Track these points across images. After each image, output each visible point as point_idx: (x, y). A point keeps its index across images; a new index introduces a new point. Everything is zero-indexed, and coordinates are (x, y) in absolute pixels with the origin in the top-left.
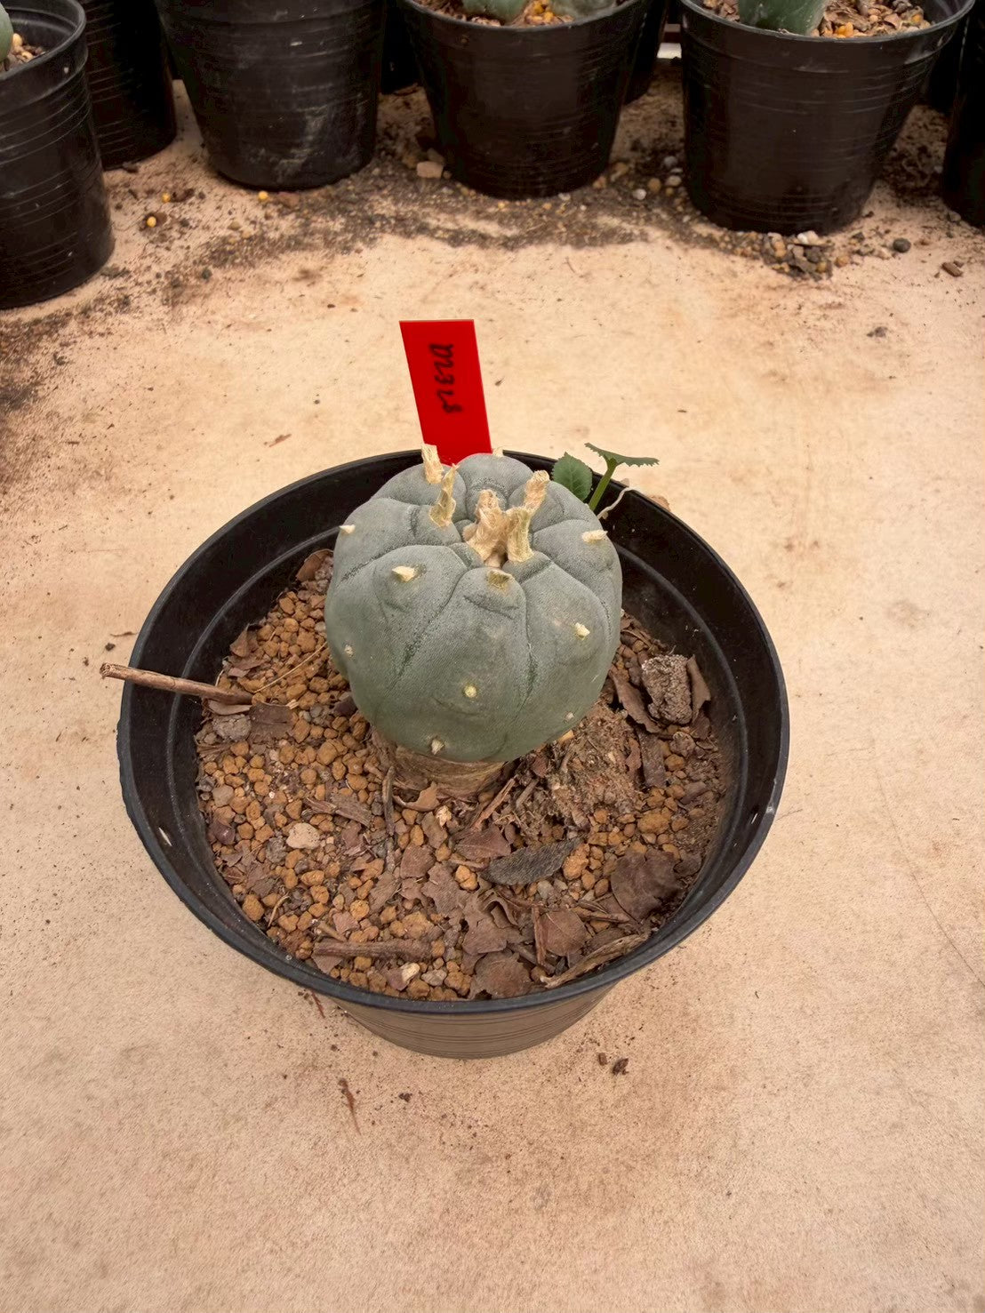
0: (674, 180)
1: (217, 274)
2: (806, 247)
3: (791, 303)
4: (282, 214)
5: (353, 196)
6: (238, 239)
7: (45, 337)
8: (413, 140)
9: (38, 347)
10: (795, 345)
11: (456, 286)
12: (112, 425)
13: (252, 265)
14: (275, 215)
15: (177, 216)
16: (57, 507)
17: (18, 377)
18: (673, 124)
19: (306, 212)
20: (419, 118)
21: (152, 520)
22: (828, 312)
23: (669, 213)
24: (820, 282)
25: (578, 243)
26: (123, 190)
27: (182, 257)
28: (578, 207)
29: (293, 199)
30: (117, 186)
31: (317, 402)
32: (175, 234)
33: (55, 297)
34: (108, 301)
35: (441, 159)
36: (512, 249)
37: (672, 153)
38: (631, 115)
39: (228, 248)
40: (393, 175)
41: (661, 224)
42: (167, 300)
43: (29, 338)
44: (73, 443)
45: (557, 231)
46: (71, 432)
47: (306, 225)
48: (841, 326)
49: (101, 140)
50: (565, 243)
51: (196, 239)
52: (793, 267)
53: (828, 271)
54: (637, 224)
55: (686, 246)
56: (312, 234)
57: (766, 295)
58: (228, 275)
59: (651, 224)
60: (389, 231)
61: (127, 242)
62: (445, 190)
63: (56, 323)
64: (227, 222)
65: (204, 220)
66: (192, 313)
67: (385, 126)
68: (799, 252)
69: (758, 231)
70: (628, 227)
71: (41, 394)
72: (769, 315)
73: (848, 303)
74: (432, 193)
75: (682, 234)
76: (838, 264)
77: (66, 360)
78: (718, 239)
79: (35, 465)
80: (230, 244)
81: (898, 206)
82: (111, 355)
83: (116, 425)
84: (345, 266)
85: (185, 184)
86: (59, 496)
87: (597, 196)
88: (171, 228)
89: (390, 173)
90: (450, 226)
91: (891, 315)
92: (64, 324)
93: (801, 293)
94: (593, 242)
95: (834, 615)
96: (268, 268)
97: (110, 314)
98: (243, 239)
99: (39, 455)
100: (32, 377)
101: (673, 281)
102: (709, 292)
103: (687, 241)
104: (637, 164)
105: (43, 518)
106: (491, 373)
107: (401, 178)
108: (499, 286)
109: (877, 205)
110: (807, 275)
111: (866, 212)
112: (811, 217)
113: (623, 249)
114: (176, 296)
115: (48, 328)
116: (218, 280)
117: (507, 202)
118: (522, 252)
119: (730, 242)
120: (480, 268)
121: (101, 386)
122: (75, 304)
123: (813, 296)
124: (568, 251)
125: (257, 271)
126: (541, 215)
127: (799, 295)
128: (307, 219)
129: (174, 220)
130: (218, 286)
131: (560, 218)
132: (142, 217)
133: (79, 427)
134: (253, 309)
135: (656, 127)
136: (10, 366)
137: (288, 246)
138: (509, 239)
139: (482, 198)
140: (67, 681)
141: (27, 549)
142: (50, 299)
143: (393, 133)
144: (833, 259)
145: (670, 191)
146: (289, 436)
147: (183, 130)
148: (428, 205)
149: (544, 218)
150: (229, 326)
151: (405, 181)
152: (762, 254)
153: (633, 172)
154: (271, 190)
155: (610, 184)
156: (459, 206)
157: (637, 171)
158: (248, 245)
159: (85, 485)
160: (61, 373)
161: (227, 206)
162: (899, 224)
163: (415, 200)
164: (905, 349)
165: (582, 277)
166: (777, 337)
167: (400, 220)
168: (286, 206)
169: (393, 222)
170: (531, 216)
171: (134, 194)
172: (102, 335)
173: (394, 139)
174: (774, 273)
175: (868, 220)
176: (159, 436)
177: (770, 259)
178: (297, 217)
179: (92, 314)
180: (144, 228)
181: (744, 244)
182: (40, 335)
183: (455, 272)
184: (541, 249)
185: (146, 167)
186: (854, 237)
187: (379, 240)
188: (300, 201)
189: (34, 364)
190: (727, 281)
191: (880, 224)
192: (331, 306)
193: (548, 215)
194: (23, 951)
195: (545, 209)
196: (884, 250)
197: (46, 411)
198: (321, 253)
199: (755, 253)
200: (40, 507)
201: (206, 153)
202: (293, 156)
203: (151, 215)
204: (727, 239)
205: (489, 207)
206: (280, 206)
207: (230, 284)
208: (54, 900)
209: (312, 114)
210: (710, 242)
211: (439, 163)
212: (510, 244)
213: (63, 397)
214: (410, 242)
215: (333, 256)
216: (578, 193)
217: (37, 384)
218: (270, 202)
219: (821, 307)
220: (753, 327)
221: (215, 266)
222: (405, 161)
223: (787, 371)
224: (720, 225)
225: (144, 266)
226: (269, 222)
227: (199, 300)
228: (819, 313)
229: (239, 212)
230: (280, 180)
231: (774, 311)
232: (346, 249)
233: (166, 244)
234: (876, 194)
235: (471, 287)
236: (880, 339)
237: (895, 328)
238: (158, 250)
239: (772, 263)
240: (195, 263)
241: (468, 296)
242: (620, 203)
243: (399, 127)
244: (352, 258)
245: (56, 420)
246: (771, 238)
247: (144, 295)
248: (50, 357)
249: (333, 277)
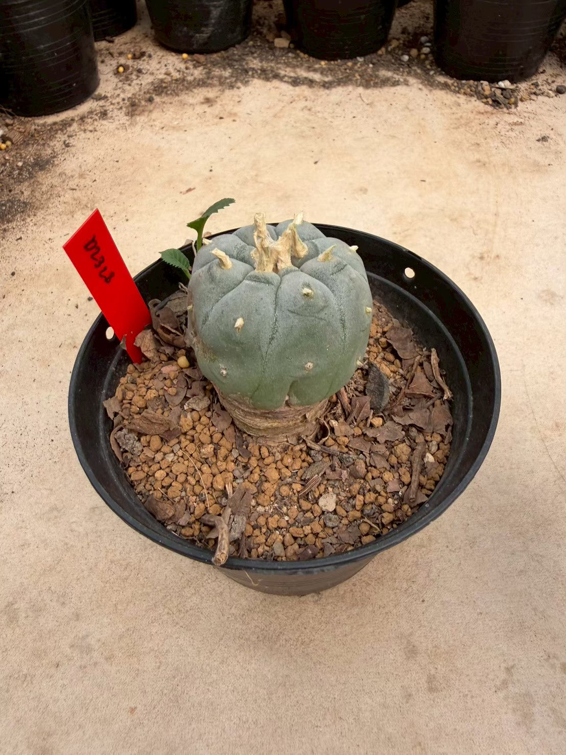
0: (426, 50)
1: (157, 99)
2: (503, 89)
3: (492, 122)
4: (195, 67)
5: (237, 57)
6: (170, 80)
7: (59, 132)
8: (273, 25)
9: (56, 138)
10: (492, 145)
11: (294, 108)
12: (95, 180)
13: (177, 95)
14: (191, 67)
15: (135, 67)
16: (63, 224)
17: (43, 153)
18: (428, 18)
19: (209, 65)
20: (277, 14)
21: (116, 232)
22: (513, 127)
23: (422, 70)
24: (510, 110)
25: (367, 86)
26: (105, 52)
27: (137, 90)
28: (368, 65)
29: (202, 58)
30: (102, 50)
31: (211, 171)
32: (134, 77)
33: (66, 110)
34: (95, 113)
35: (289, 37)
36: (328, 88)
37: (426, 35)
38: (403, 13)
39: (164, 85)
40: (260, 46)
41: (416, 76)
42: (128, 113)
43: (50, 132)
44: (73, 189)
45: (355, 79)
46: (72, 184)
47: (209, 73)
48: (521, 135)
49: (94, 23)
50: (359, 86)
51: (146, 80)
52: (494, 101)
53: (516, 105)
54: (402, 75)
55: (431, 88)
56: (212, 78)
57: (477, 117)
58: (163, 100)
59: (411, 76)
60: (256, 76)
61: (107, 81)
62: (290, 55)
63: (66, 124)
64: (163, 71)
65: (151, 70)
66: (142, 121)
67: (257, 18)
68: (498, 92)
69: (474, 80)
70: (397, 77)
71: (56, 163)
72: (478, 128)
73: (526, 122)
74: (282, 56)
75: (429, 81)
76: (522, 100)
77: (71, 145)
78: (450, 85)
79: (52, 201)
80: (165, 83)
81: (561, 67)
82: (96, 142)
83: (98, 181)
84: (230, 96)
85: (140, 50)
86: (65, 218)
87: (379, 59)
88: (132, 74)
89: (259, 44)
90: (292, 74)
91: (552, 129)
92: (70, 125)
93: (498, 116)
94: (376, 85)
95: (506, 296)
96: (186, 97)
97: (96, 120)
98: (172, 80)
99: (54, 196)
100: (51, 153)
101: (422, 108)
102: (442, 114)
103: (431, 86)
104: (404, 41)
105: (55, 229)
106: (312, 157)
107: (265, 47)
108: (318, 109)
109: (548, 67)
110: (503, 106)
111: (541, 70)
112: (507, 71)
113: (393, 89)
114: (133, 111)
115: (61, 127)
116: (157, 103)
117: (326, 62)
118: (334, 90)
119: (458, 86)
120: (309, 99)
121: (90, 159)
122: (76, 114)
123: (505, 118)
124: (360, 90)
125: (180, 98)
126: (346, 69)
127: (497, 117)
128: (210, 70)
129: (134, 70)
130: (157, 105)
131: (357, 71)
132: (116, 68)
133: (76, 181)
134: (177, 119)
135: (417, 20)
136: (39, 147)
137: (198, 85)
138: (326, 82)
139: (312, 59)
140: (66, 316)
141: (47, 245)
142: (63, 111)
143: (262, 22)
144: (519, 97)
145: (423, 56)
146: (194, 189)
147: (141, 19)
148: (280, 63)
149: (348, 71)
150: (163, 128)
151: (267, 49)
152: (476, 94)
153: (401, 45)
154: (190, 53)
155: (387, 52)
156: (298, 64)
157: (404, 44)
158: (175, 83)
159: (79, 213)
160: (68, 151)
161: (164, 62)
162: (561, 77)
163: (272, 60)
164: (559, 149)
165: (368, 104)
166: (483, 140)
167: (263, 71)
168: (198, 62)
169: (259, 72)
170: (340, 69)
171: (111, 54)
172: (91, 131)
173: (262, 25)
174: (483, 104)
175: (542, 74)
176: (121, 187)
177: (481, 96)
178: (204, 68)
179: (86, 120)
180: (117, 73)
181: (466, 87)
182: (57, 130)
183: (294, 100)
184: (345, 88)
185: (118, 40)
186: (532, 84)
187: (250, 82)
188: (206, 59)
189: (52, 146)
190: (454, 109)
191: (549, 77)
192: (221, 118)
193: (350, 70)
194: (38, 454)
195: (348, 66)
196: (550, 92)
197: (58, 172)
198: (217, 89)
199: (472, 93)
200: (54, 224)
201: (153, 32)
202: (202, 32)
203: (121, 65)
204: (456, 84)
205: (316, 64)
206: (194, 62)
207: (164, 105)
208: (56, 429)
209: (214, 6)
210: (446, 86)
211: (287, 39)
212: (326, 86)
213: (69, 164)
214: (269, 83)
215: (223, 91)
216: (368, 57)
217: (54, 157)
218: (189, 60)
219: (510, 124)
220: (469, 135)
221: (156, 95)
222: (267, 38)
223: (486, 160)
224: (452, 77)
225: (116, 94)
226: (188, 71)
227: (146, 113)
228: (508, 127)
229: (171, 65)
230: (195, 47)
231: (481, 126)
232: (232, 87)
233: (128, 82)
234: (547, 60)
235: (302, 110)
236: (544, 143)
237: (554, 137)
238: (124, 85)
239: (482, 98)
240: (145, 93)
241: (301, 114)
242: (393, 64)
243: (265, 19)
244: (235, 92)
245: (64, 177)
246: (482, 84)
247: (115, 110)
248: (61, 143)
249: (224, 102)
